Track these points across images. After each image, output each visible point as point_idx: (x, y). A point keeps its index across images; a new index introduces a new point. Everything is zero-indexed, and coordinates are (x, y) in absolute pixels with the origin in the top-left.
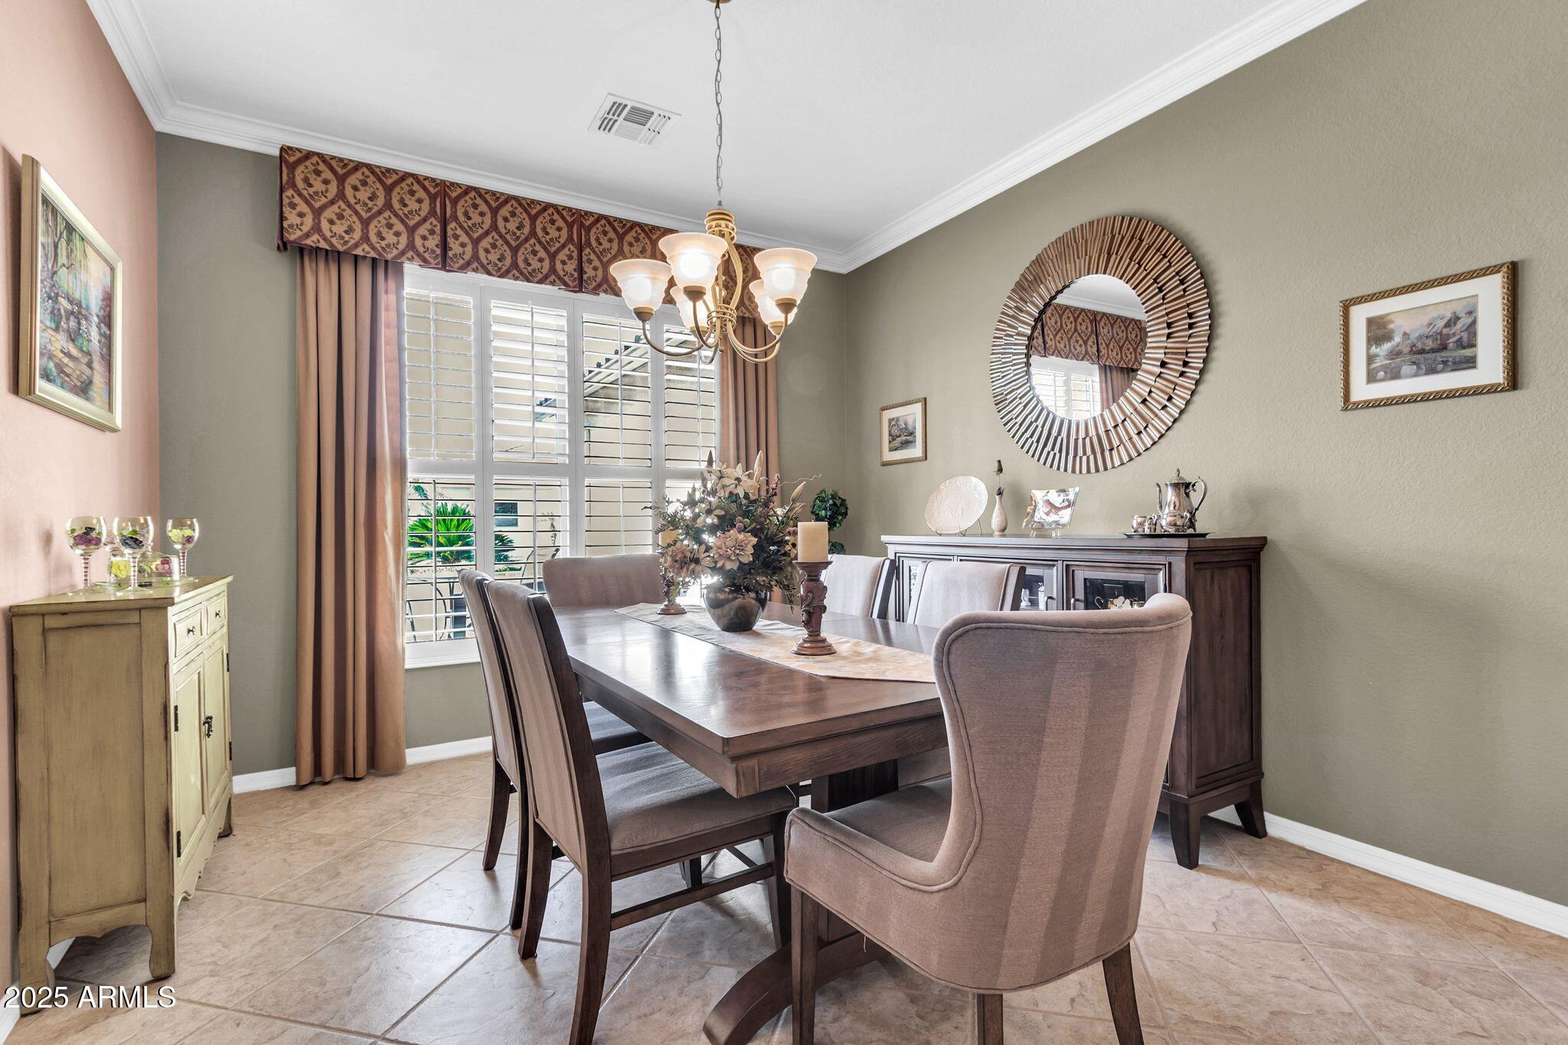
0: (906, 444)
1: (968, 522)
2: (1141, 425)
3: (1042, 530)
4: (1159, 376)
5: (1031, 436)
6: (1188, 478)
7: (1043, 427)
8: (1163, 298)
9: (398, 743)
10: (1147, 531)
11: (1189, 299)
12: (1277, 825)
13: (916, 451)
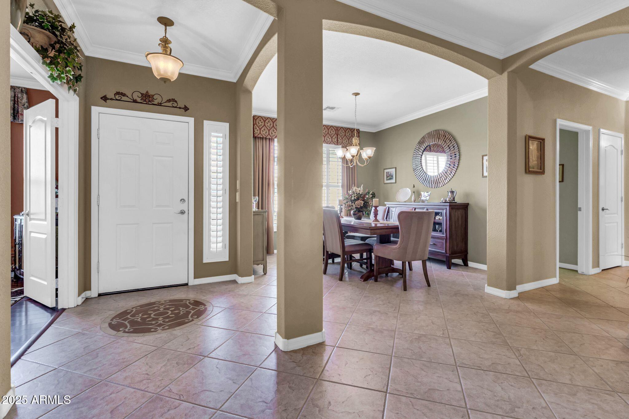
0: (390, 179)
1: (406, 199)
2: (445, 178)
3: (423, 201)
4: (449, 167)
5: (422, 179)
6: (453, 191)
7: (424, 177)
8: (450, 150)
9: (273, 249)
10: (444, 202)
11: (455, 151)
12: (471, 264)
13: (393, 181)
